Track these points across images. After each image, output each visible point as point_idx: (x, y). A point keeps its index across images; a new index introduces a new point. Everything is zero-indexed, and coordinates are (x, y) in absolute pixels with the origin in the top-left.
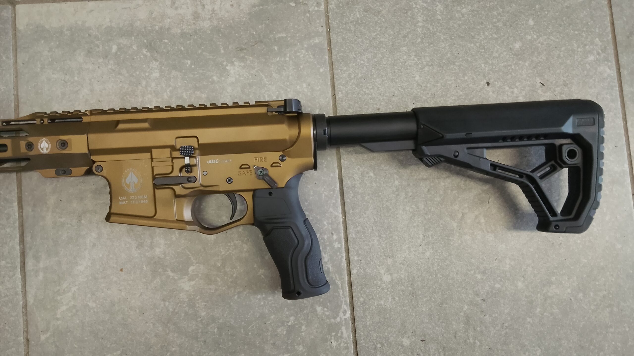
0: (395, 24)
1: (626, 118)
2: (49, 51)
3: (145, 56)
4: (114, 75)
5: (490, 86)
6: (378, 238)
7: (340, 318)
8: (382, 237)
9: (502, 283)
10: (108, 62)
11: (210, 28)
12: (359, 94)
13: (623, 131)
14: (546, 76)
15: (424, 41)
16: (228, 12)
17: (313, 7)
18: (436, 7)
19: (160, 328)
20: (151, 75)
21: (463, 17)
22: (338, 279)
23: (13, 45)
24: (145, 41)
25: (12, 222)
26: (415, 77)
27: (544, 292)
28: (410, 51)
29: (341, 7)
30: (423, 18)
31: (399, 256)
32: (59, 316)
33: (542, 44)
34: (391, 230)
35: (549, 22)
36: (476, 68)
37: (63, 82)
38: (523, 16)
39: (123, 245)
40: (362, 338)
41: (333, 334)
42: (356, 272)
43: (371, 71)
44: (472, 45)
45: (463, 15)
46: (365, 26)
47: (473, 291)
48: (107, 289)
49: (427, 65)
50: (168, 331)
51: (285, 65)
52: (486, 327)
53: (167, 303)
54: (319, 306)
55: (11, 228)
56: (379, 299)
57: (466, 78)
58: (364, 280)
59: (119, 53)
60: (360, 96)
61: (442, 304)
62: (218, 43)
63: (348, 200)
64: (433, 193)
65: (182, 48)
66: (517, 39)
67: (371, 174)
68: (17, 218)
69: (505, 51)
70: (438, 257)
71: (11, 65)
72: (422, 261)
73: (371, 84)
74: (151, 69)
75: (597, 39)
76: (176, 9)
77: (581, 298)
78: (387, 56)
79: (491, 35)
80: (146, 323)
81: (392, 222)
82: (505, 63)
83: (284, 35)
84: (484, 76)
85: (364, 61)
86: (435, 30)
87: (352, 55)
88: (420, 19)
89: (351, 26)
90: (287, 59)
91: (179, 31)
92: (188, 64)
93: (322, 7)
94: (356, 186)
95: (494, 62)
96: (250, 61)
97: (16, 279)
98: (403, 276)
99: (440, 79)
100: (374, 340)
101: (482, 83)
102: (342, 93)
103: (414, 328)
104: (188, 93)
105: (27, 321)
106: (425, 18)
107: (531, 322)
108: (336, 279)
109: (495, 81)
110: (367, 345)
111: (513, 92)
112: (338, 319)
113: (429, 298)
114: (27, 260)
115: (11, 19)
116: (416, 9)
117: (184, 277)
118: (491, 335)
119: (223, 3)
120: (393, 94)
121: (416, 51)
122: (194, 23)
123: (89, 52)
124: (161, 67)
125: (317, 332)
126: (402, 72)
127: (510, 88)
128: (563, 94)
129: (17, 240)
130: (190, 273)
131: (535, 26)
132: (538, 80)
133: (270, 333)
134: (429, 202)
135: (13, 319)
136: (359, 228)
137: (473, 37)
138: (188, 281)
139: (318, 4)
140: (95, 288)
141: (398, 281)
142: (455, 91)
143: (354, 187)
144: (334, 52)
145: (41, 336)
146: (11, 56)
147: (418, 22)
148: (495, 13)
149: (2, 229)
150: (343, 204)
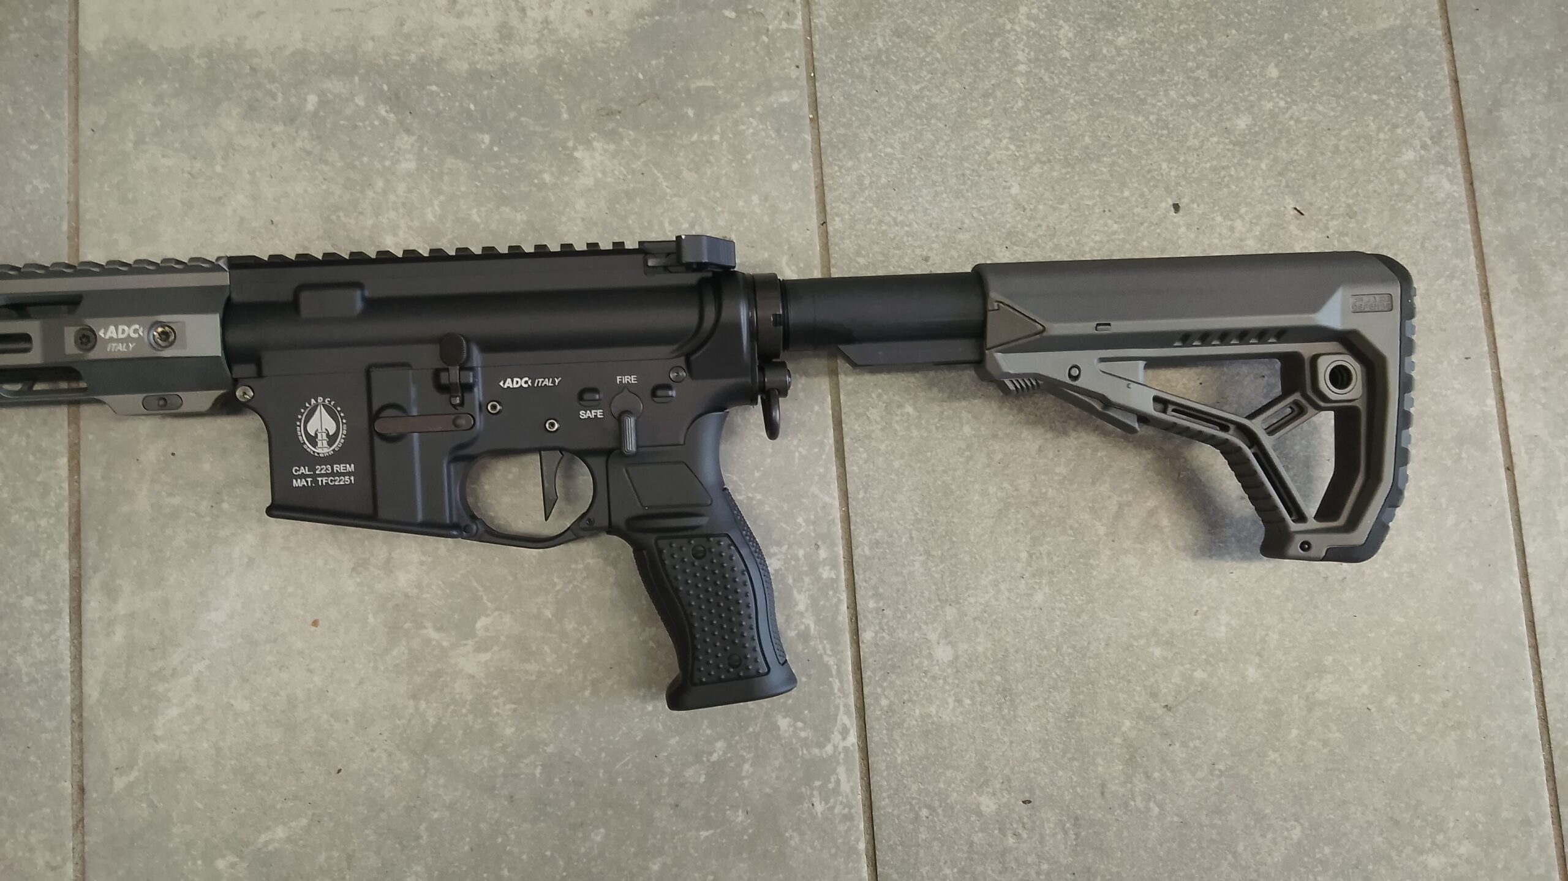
0: (965, 65)
1: (1488, 294)
2: (155, 104)
3: (384, 121)
4: (308, 163)
5: (1181, 213)
6: (922, 558)
7: (834, 745)
8: (933, 556)
9: (1209, 668)
10: (297, 132)
11: (538, 61)
12: (881, 222)
13: (1481, 323)
14: (1307, 193)
15: (1031, 106)
16: (579, 26)
17: (776, 22)
18: (1058, 30)
19: (405, 765)
20: (397, 166)
21: (1119, 55)
22: (829, 653)
23: (69, 87)
24: (385, 87)
25: (53, 504)
26: (1009, 188)
27: (1308, 690)
28: (1000, 129)
29: (842, 24)
30: (1029, 54)
31: (972, 600)
32: (159, 733)
33: (1298, 121)
34: (954, 539)
35: (1313, 73)
36: (1149, 171)
37: (186, 175)
38: (1255, 58)
39: (320, 562)
40: (885, 795)
41: (817, 783)
42: (872, 638)
43: (909, 171)
44: (1140, 119)
45: (1119, 50)
46: (896, 69)
47: (1145, 686)
48: (280, 669)
49: (1038, 160)
50: (423, 771)
51: (709, 151)
52: (1173, 771)
53: (423, 705)
54: (785, 717)
55: (50, 518)
56: (924, 702)
57: (1127, 193)
58: (890, 656)
59: (322, 113)
60: (884, 228)
61: (1073, 716)
62: (557, 97)
63: (855, 468)
64: (1051, 455)
65: (472, 107)
66: (1242, 108)
67: (909, 409)
68: (66, 493)
69: (1213, 135)
70: (1063, 605)
71: (65, 134)
72: (1025, 613)
73: (908, 201)
74: (397, 153)
75: (1421, 113)
76: (459, 15)
77: (1393, 706)
78: (946, 138)
79: (1183, 97)
80: (373, 750)
81: (956, 520)
82: (1215, 163)
83: (710, 83)
84: (1168, 191)
85: (892, 147)
86: (1057, 82)
87: (866, 134)
88: (1021, 56)
89: (865, 68)
90: (716, 138)
91: (466, 66)
92: (484, 143)
93: (798, 23)
94: (873, 436)
95: (1190, 159)
96: (630, 140)
97: (57, 641)
98: (980, 649)
99: (1067, 194)
100: (913, 798)
101: (1163, 205)
102: (843, 220)
103: (1007, 771)
104: (483, 209)
105: (81, 742)
106: (1032, 53)
107: (1279, 760)
108: (825, 654)
109: (1192, 201)
110: (896, 812)
111: (1232, 229)
112: (829, 749)
113: (1041, 701)
114: (85, 597)
115: (67, 26)
116: (1013, 33)
117: (465, 642)
118: (1186, 791)
119: (569, 7)
120: (959, 224)
121: (1011, 129)
122: (500, 50)
123: (251, 108)
124: (421, 148)
125: (778, 778)
126: (980, 176)
127: (1226, 217)
128: (1347, 235)
129: (64, 547)
130: (480, 632)
131: (1281, 81)
132: (1290, 203)
133: (666, 780)
134: (1043, 477)
135: (48, 736)
136: (879, 535)
137: (1143, 101)
138: (474, 651)
139: (789, 15)
140: (250, 664)
141: (970, 660)
142: (1101, 222)
143: (868, 437)
144: (825, 126)
145: (115, 779)
146: (66, 112)
147: (1018, 62)
148: (1191, 48)
149: (27, 520)
150: (843, 477)
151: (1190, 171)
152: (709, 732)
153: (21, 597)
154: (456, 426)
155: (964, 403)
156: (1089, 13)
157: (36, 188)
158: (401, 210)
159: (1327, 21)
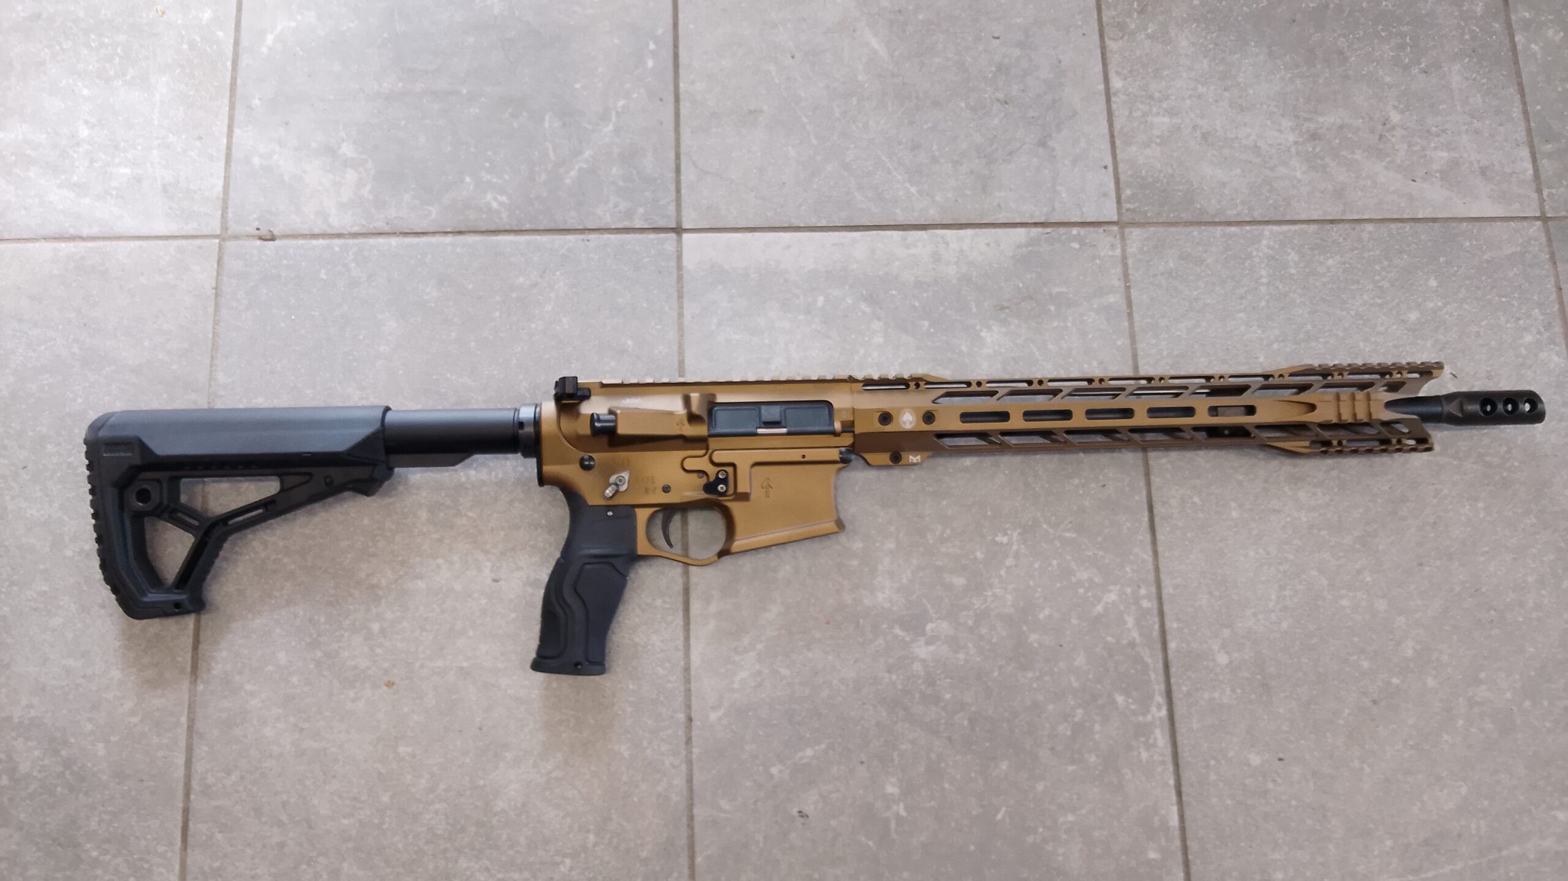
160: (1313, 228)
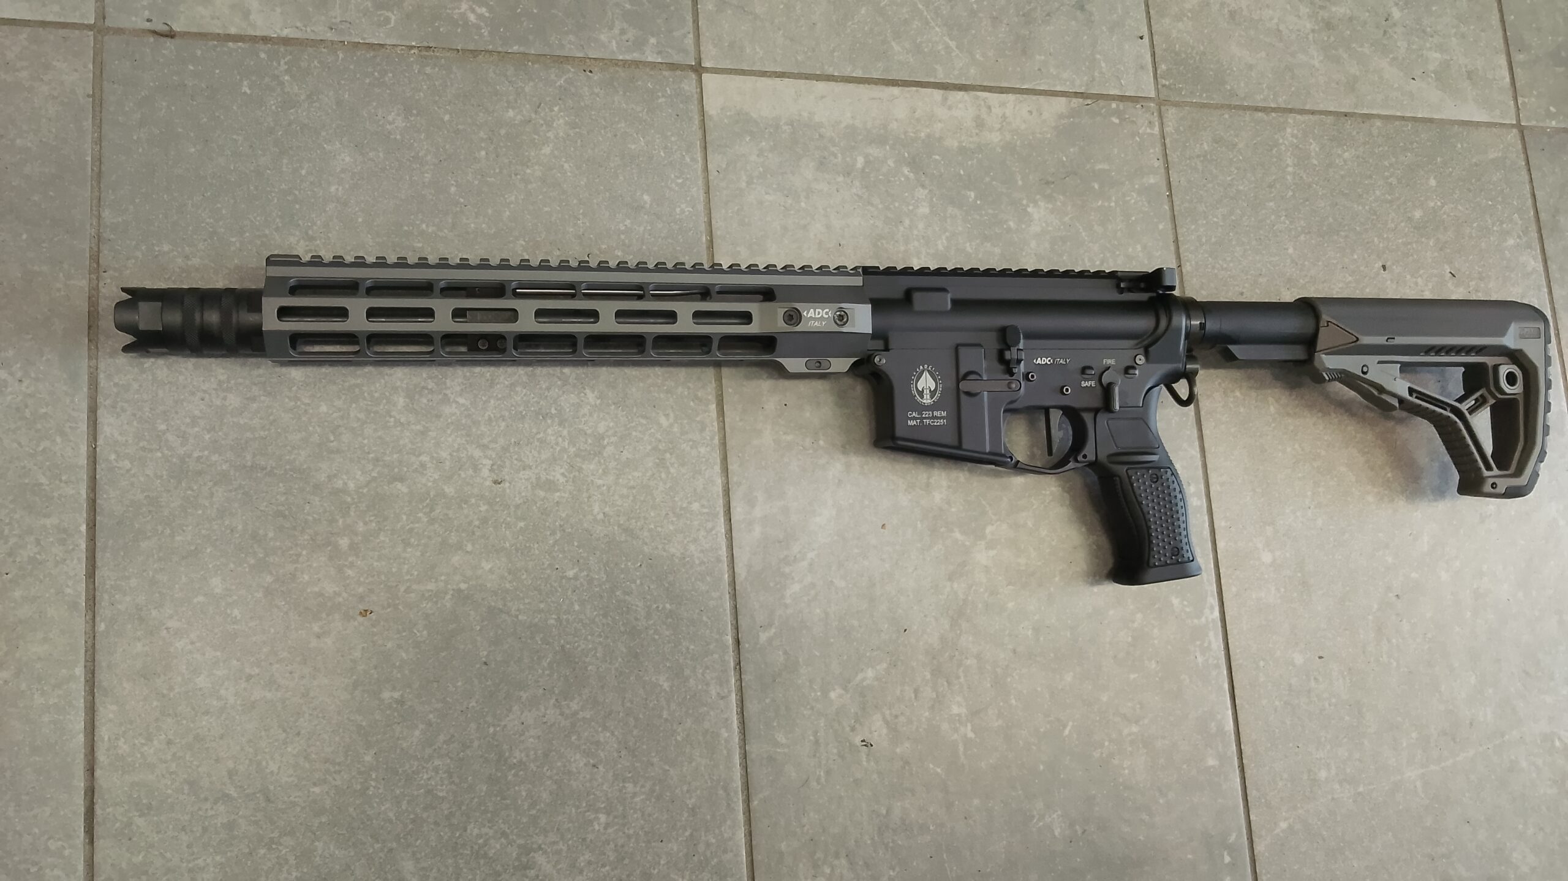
0: (1257, 165)
1: (1558, 334)
2: (758, 156)
3: (907, 178)
4: (861, 204)
5: (1387, 271)
7: (1206, 618)
9: (1419, 571)
10: (852, 182)
11: (1001, 144)
12: (1213, 268)
14: (1456, 263)
15: (1297, 195)
16: (1024, 122)
17: (1143, 128)
19: (947, 627)
20: (917, 210)
21: (1345, 165)
23: (700, 140)
24: (906, 154)
25: (708, 437)
26: (1287, 249)
29: (1183, 132)
30: (1293, 160)
31: (1282, 522)
32: (788, 601)
33: (1448, 216)
34: (1269, 481)
35: (1455, 184)
36: (1368, 243)
37: (783, 208)
38: (1422, 173)
39: (886, 485)
40: (1238, 651)
41: (1198, 643)
42: (1224, 546)
43: (1228, 234)
44: (1360, 208)
45: (1345, 161)
46: (1216, 165)
47: (1384, 582)
48: (863, 558)
49: (1303, 232)
50: (958, 632)
51: (1109, 213)
52: (1403, 638)
53: (955, 585)
54: (1176, 598)
55: (707, 447)
56: (1257, 589)
57: (1356, 257)
58: (1235, 559)
59: (867, 170)
60: (1216, 271)
61: (1344, 601)
62: (1014, 169)
63: (1208, 432)
64: (1321, 428)
65: (962, 172)
66: (1417, 205)
67: (1238, 394)
68: (716, 430)
69: (1402, 221)
70: (1333, 527)
71: (699, 173)
72: (1312, 532)
73: (1229, 254)
74: (916, 201)
75: (1516, 215)
76: (950, 108)
77: (1522, 598)
78: (1249, 213)
79: (1383, 195)
80: (926, 616)
81: (1269, 469)
82: (1404, 239)
83: (1106, 167)
84: (1379, 256)
85: (1218, 218)
86: (1311, 180)
87: (1201, 208)
88: (1289, 161)
89: (1198, 163)
90: (1113, 204)
91: (956, 144)
92: (971, 197)
94: (1218, 410)
95: (1390, 236)
96: (1061, 202)
97: (716, 535)
98: (1288, 555)
99: (1321, 255)
100: (1255, 654)
101: (1376, 265)
102: (1191, 265)
103: (1308, 637)
104: (973, 243)
105: (737, 607)
106: (1295, 160)
107: (1461, 632)
108: (1200, 555)
109: (1393, 264)
111: (1416, 284)
112: (1203, 620)
113: (1325, 590)
115: (696, 96)
116: (1284, 146)
117: (980, 542)
118: (1411, 651)
119: (1017, 108)
121: (1286, 210)
122: (977, 134)
123: (821, 163)
124: (931, 199)
125: (1174, 639)
126: (1270, 240)
127: (1412, 276)
128: (1480, 291)
129: (717, 468)
130: (989, 536)
131: (1438, 189)
132: (1448, 269)
134: (1317, 442)
135: (715, 603)
137: (1360, 196)
138: (986, 549)
140: (843, 554)
141: (1283, 562)
142: (1342, 275)
144: (1176, 202)
145: (760, 633)
146: (699, 156)
147: (1288, 165)
148: (1386, 163)
149: (691, 448)
150: (1201, 437)
151: (1390, 244)
152: (1131, 607)
153: (690, 503)
154: (1010, 388)
155: (1269, 391)
156: (1327, 136)
157: (683, 211)
158: (922, 241)
159: (1460, 151)
160: (1330, 119)
